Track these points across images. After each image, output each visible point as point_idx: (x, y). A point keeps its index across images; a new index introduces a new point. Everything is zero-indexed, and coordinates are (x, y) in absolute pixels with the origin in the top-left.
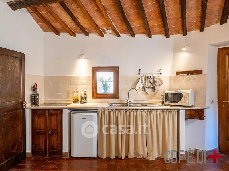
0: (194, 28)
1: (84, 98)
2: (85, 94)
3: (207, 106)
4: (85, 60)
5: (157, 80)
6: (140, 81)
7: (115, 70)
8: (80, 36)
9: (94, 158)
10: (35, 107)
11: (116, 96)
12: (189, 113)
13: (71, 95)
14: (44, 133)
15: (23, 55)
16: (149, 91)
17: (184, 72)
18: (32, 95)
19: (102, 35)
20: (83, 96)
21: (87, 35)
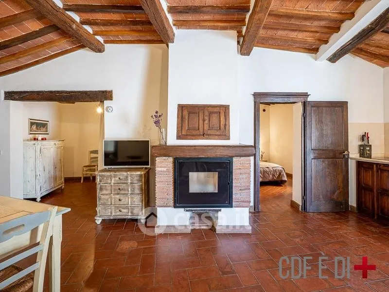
14: (372, 190)
15: (346, 103)
18: (361, 146)
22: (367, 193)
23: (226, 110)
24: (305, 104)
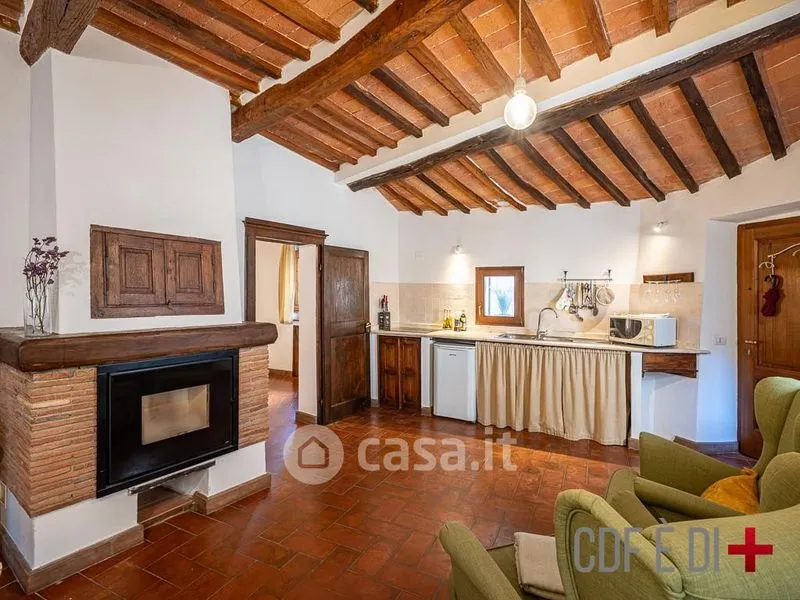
0: (676, 186)
1: (460, 323)
2: (463, 316)
3: (703, 348)
4: (464, 255)
5: (601, 293)
6: (565, 293)
7: (518, 272)
8: (455, 214)
9: (470, 423)
10: (384, 333)
11: (518, 320)
12: (651, 360)
13: (440, 316)
14: (395, 373)
15: (367, 253)
16: (585, 313)
17: (658, 276)
18: (380, 314)
19: (493, 210)
20: (458, 318)
21: (467, 211)
22: (391, 377)
23: (213, 249)
24: (321, 249)
